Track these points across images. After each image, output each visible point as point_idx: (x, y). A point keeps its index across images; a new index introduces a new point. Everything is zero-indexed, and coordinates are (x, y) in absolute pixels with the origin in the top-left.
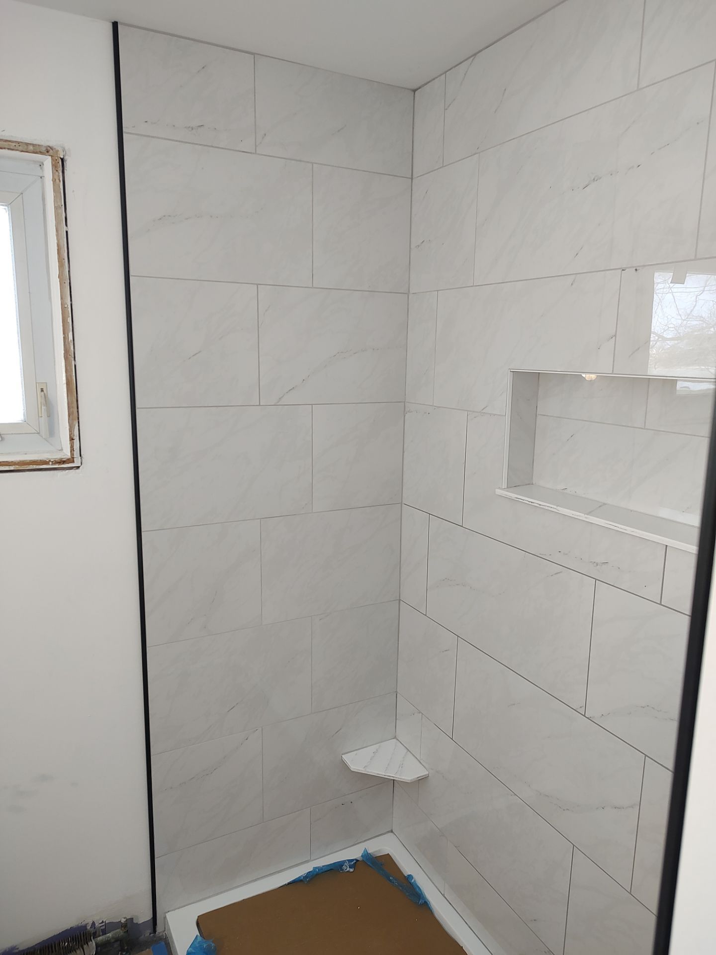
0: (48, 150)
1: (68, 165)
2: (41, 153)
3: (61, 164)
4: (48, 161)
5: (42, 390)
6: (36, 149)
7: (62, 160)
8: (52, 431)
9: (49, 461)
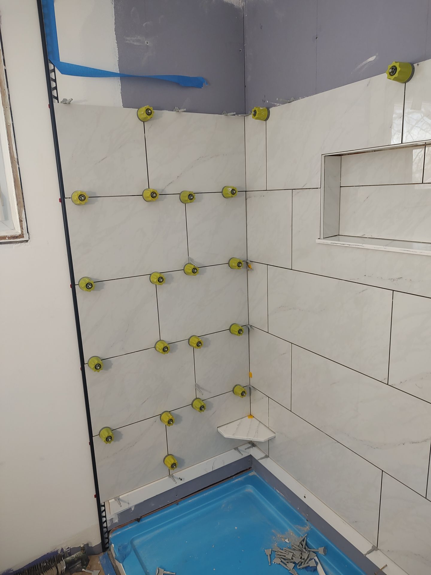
9: (6, 236)
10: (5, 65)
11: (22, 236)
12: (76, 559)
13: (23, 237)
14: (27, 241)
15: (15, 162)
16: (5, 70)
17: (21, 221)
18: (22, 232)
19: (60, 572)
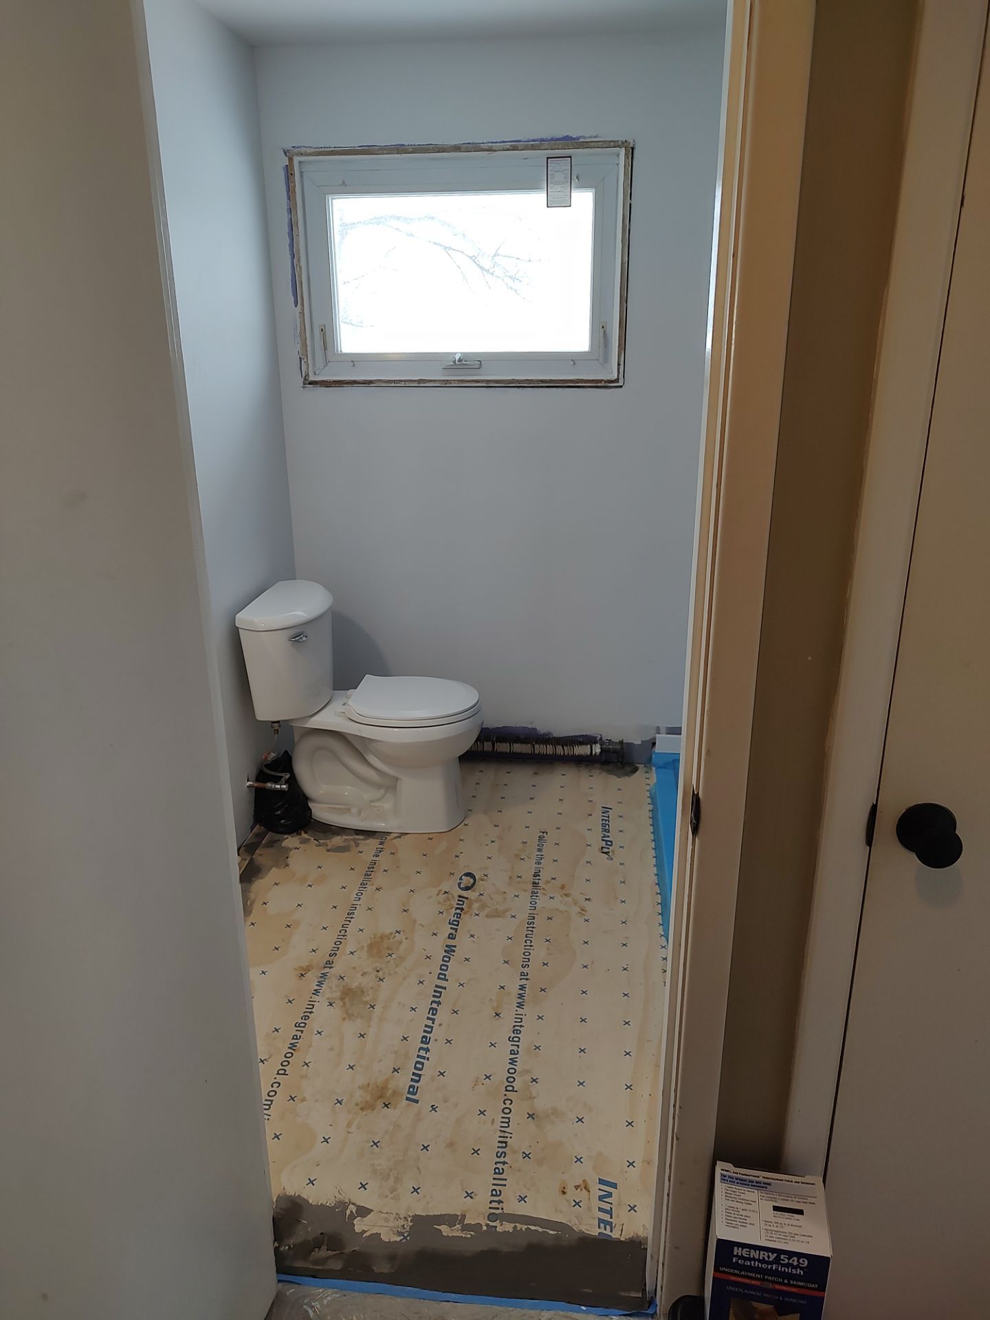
0: (624, 144)
1: (636, 152)
2: (618, 146)
3: (631, 152)
4: (623, 151)
5: (603, 327)
6: (616, 144)
7: (633, 149)
8: (606, 359)
9: (602, 380)
10: (631, 199)
11: (617, 380)
12: (612, 751)
13: (618, 382)
14: (621, 387)
15: (624, 300)
16: (630, 204)
17: (619, 365)
18: (618, 376)
19: (594, 753)
